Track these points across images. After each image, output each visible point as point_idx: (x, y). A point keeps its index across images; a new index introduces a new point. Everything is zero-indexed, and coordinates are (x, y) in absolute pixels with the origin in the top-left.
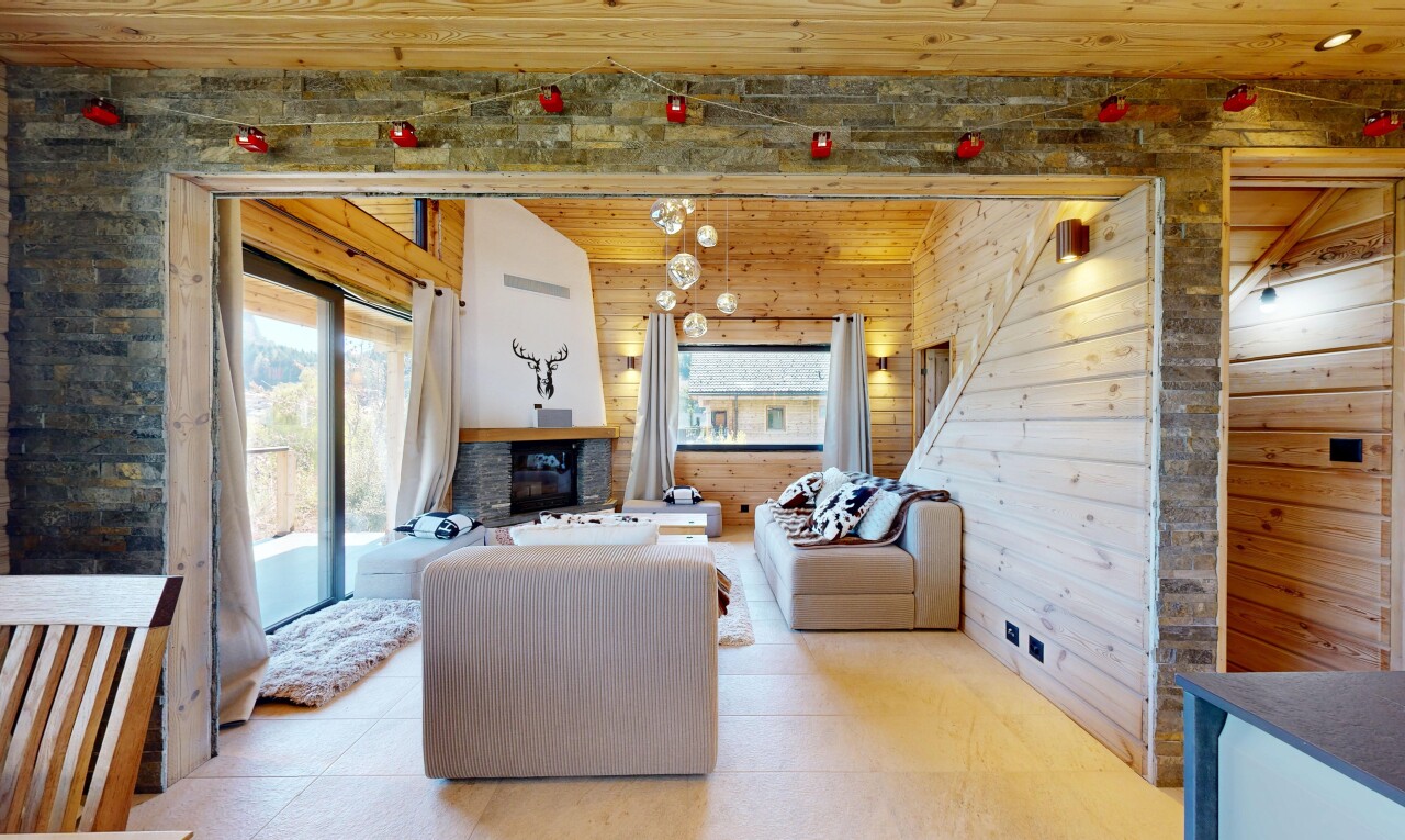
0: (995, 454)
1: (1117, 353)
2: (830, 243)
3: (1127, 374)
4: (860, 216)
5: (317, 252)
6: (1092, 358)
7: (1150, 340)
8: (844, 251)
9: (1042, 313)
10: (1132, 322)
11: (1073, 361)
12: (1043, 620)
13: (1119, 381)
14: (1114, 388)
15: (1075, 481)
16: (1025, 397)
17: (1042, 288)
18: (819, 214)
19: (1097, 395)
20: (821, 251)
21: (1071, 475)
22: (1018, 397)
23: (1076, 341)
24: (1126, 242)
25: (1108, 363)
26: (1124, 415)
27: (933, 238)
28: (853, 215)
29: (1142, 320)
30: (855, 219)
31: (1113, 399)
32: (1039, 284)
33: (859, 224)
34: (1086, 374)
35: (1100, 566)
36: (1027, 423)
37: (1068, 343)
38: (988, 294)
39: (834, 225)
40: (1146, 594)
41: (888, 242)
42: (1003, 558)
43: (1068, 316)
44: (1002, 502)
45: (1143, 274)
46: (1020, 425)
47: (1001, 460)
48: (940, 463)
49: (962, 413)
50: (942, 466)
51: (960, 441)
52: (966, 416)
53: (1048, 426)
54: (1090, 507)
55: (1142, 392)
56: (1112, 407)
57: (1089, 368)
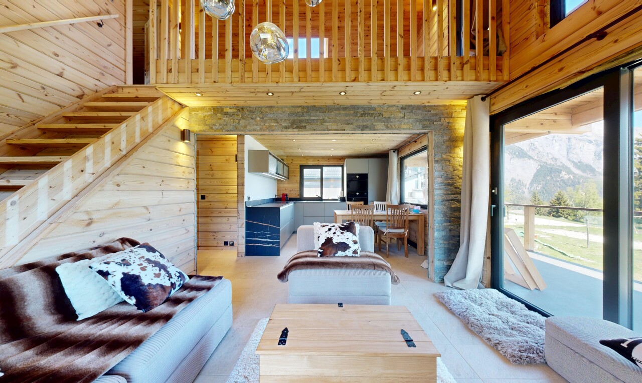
0: (146, 208)
1: (189, 173)
3: (191, 179)
5: (561, 70)
6: (184, 172)
7: (194, 172)
9: (168, 150)
10: (191, 166)
11: (180, 172)
13: (189, 180)
14: (188, 182)
15: (180, 210)
16: (163, 181)
17: (169, 141)
19: (185, 184)
22: (159, 181)
23: (179, 166)
24: (190, 145)
25: (187, 175)
29: (193, 167)
31: (188, 185)
32: (169, 139)
34: (183, 177)
35: (186, 233)
36: (163, 192)
37: (177, 165)
43: (178, 156)
44: (151, 230)
45: (193, 155)
46: (161, 193)
47: (151, 210)
48: (89, 224)
49: (118, 185)
50: (92, 226)
51: (117, 204)
52: (122, 187)
53: (172, 193)
54: (184, 217)
55: (193, 184)
56: (188, 188)
57: (183, 175)
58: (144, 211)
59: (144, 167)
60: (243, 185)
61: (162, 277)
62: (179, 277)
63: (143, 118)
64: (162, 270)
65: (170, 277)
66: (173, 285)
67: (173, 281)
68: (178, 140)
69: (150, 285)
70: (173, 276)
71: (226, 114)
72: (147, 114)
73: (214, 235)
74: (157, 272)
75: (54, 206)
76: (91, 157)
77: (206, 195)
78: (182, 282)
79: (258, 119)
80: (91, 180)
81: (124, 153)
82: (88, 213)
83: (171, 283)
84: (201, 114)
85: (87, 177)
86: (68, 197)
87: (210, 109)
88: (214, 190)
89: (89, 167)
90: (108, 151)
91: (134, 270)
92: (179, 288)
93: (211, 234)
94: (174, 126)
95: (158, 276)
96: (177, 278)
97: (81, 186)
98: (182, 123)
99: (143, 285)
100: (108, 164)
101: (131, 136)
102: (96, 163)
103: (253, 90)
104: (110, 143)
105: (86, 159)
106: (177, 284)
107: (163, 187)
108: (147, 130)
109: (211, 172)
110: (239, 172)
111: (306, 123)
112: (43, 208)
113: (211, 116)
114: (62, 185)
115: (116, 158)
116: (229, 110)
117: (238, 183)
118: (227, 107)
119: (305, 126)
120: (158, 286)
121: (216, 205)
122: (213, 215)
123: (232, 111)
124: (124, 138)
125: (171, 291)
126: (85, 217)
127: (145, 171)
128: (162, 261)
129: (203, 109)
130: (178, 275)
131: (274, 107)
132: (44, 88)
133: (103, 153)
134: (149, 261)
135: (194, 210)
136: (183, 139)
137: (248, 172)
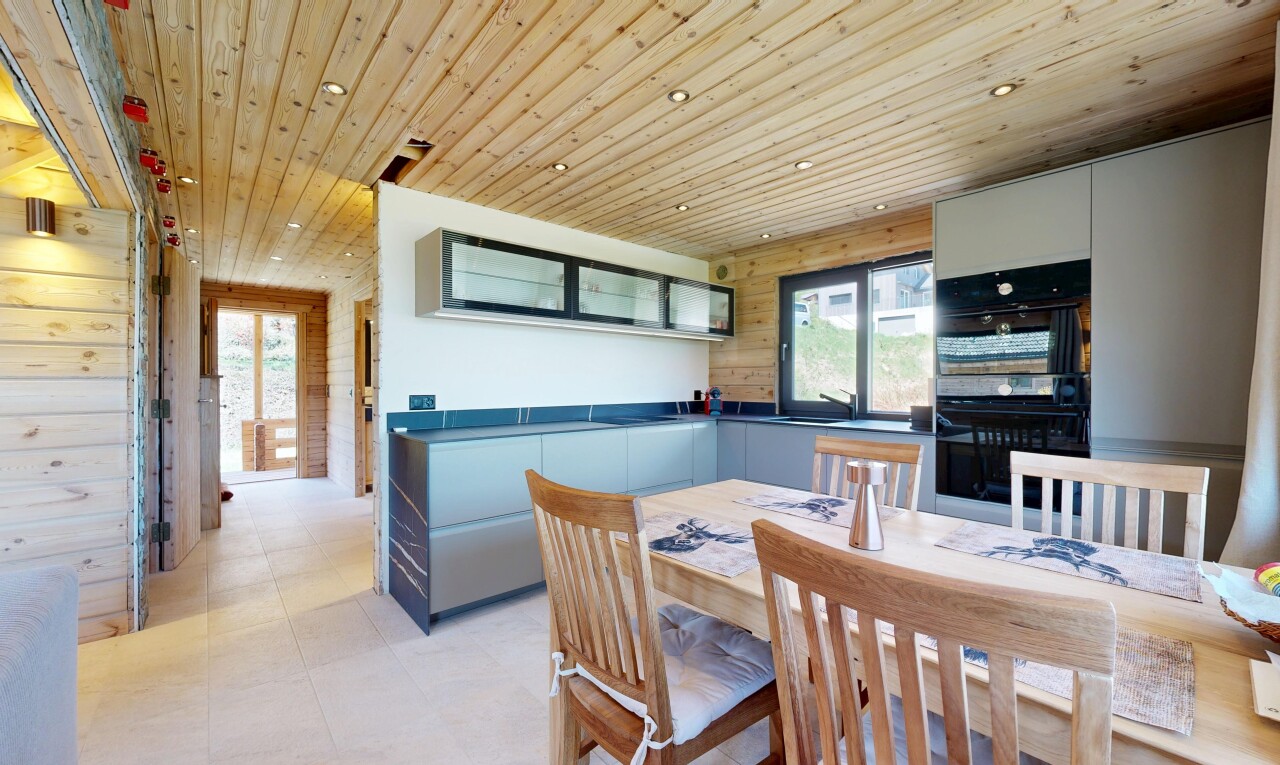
1: (93, 327)
3: (104, 345)
6: (58, 325)
7: (131, 323)
10: (113, 307)
11: (34, 325)
13: (95, 349)
14: (90, 355)
15: (31, 434)
19: (67, 359)
21: (26, 430)
23: (30, 307)
24: (102, 245)
25: (81, 333)
26: (103, 375)
31: (86, 363)
34: (49, 339)
35: (72, 500)
37: (14, 305)
40: (131, 503)
43: (19, 280)
54: (56, 455)
55: (123, 359)
56: (86, 369)
57: (52, 334)
68: (19, 235)
135: (123, 436)
136: (31, 227)
137: (416, 316)
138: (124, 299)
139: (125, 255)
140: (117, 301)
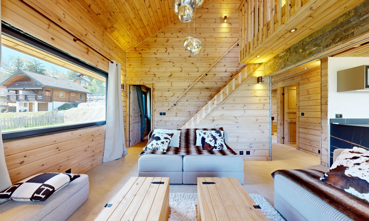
0: (235, 117)
1: (265, 100)
2: (115, 26)
4: (132, 25)
6: (260, 100)
7: (270, 99)
8: (116, 33)
9: (249, 90)
10: (267, 95)
11: (257, 100)
12: (249, 147)
13: (265, 104)
14: (264, 105)
15: (257, 120)
16: (245, 105)
17: (249, 85)
18: (124, 11)
19: (261, 106)
20: (109, 25)
21: (256, 119)
22: (243, 105)
23: (256, 97)
24: (266, 83)
25: (263, 101)
26: (266, 109)
27: (142, 49)
28: (130, 23)
29: (269, 96)
30: (130, 25)
31: (264, 107)
32: (249, 84)
33: (128, 28)
34: (259, 102)
35: (262, 133)
36: (245, 110)
37: (255, 97)
38: (170, 76)
39: (123, 19)
41: (128, 40)
42: (238, 139)
43: (255, 92)
44: (238, 127)
45: (269, 89)
46: (243, 111)
47: (238, 118)
48: (213, 121)
49: (223, 108)
50: (214, 122)
51: (223, 115)
52: (224, 109)
53: (250, 111)
54: (260, 124)
55: (269, 106)
56: (264, 108)
57: (259, 101)
58: (235, 118)
59: (234, 100)
60: (326, 104)
61: (212, 142)
62: (220, 145)
63: (236, 79)
64: (214, 140)
65: (216, 143)
66: (215, 147)
67: (216, 145)
68: (256, 84)
69: (206, 142)
70: (217, 144)
71: (281, 57)
72: (239, 77)
73: (310, 143)
74: (211, 140)
75: (207, 114)
76: (216, 99)
77: (305, 113)
78: (221, 148)
79: (301, 50)
80: (216, 107)
81: (228, 95)
82: (213, 117)
83: (215, 146)
84: (269, 64)
85: (215, 106)
86: (209, 112)
87: (273, 59)
88: (311, 109)
89: (216, 102)
90: (222, 96)
91: (205, 136)
92: (219, 150)
93: (308, 142)
94: (252, 77)
95: (211, 141)
96: (218, 145)
97: (213, 109)
98: (258, 74)
99: (205, 142)
100: (221, 101)
101: (230, 89)
102: (217, 101)
103: (278, 38)
104: (222, 93)
105: (215, 100)
106: (218, 147)
107: (244, 108)
108: (239, 83)
109: (309, 96)
110: (322, 93)
111: (354, 28)
112: (204, 115)
113: (273, 63)
114: (208, 109)
115: (225, 98)
116: (282, 54)
117: (321, 103)
118: (280, 53)
119: (353, 33)
120: (208, 144)
121: (312, 120)
122: (310, 128)
123: (283, 54)
124: (228, 90)
125: (213, 149)
126: (212, 119)
127: (235, 102)
128: (217, 137)
129: (270, 61)
130: (220, 144)
131: (314, 33)
132: (221, 78)
133: (220, 96)
134: (212, 135)
135: (269, 121)
136: (258, 82)
137: (337, 92)
138: (269, 94)
139: (269, 85)
140: (268, 94)
